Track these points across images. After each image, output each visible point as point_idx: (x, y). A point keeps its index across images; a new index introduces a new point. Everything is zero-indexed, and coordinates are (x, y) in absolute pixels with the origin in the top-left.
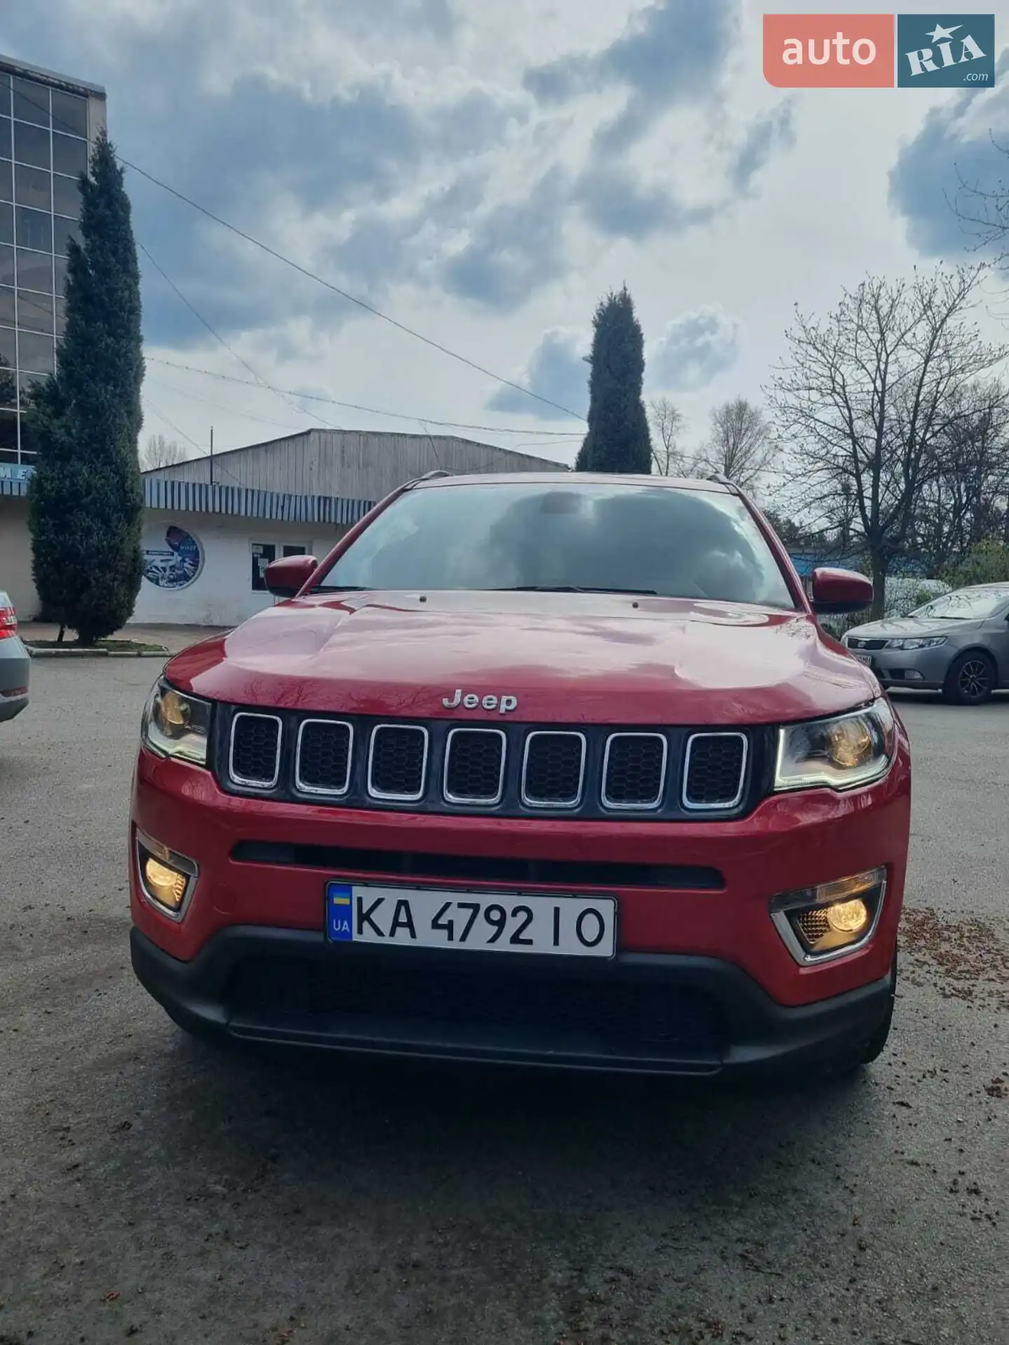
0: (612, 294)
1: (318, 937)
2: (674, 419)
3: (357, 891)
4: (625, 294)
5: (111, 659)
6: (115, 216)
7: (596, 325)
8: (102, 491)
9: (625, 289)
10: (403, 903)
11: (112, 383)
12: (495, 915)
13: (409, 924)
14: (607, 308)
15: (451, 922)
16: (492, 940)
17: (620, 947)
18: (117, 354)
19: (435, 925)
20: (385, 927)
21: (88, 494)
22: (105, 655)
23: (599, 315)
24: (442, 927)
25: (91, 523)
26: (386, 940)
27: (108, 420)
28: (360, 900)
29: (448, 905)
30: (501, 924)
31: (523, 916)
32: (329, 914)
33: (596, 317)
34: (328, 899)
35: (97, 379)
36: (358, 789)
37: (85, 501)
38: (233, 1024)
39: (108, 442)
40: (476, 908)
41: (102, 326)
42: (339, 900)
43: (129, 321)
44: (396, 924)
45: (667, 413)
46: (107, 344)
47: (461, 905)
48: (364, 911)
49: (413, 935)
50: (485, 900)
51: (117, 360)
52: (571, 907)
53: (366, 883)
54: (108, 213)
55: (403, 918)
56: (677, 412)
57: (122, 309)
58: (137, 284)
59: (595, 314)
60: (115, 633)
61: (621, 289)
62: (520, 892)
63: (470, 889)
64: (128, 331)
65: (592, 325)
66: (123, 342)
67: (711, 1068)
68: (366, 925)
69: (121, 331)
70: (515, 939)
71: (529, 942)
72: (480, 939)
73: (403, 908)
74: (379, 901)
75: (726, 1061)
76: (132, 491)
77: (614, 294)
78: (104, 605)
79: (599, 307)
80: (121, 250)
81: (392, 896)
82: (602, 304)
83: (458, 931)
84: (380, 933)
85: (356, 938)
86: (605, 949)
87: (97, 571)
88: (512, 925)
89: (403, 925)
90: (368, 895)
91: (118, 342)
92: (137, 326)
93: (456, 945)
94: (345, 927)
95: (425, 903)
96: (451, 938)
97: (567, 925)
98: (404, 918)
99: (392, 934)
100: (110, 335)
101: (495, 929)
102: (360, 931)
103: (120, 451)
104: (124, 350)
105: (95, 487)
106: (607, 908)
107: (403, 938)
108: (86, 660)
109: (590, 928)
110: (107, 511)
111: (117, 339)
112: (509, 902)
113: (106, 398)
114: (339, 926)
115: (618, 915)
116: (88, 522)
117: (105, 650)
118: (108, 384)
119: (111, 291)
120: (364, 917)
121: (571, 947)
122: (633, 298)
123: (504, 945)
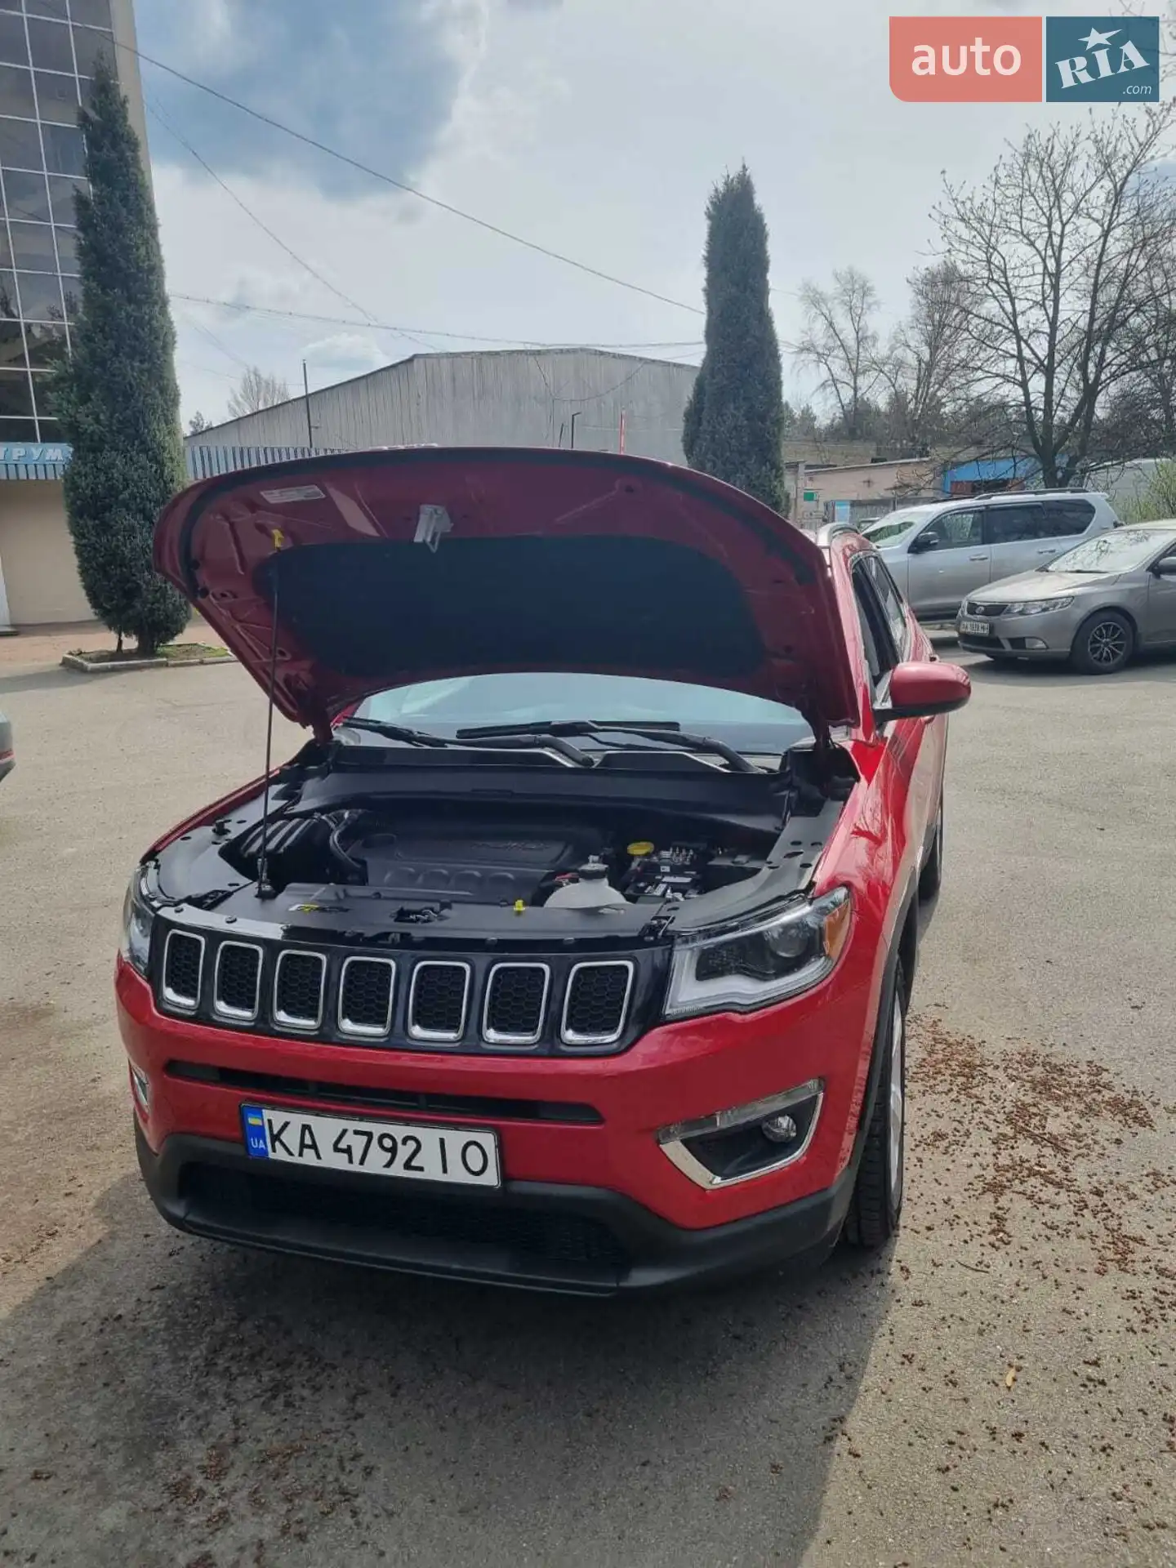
0: (728, 176)
1: (238, 1150)
2: (864, 294)
3: (267, 1114)
4: (745, 175)
5: (171, 670)
6: (122, 158)
7: (710, 216)
8: (140, 484)
9: (744, 167)
10: (306, 1127)
11: (138, 358)
12: (387, 1143)
13: (314, 1146)
14: (724, 195)
15: (349, 1147)
16: (388, 1165)
17: (505, 1175)
18: (139, 322)
19: (336, 1149)
20: (295, 1147)
21: (126, 487)
22: (167, 665)
23: (712, 202)
24: (342, 1151)
25: (132, 521)
26: (296, 1160)
27: (137, 401)
28: (270, 1121)
29: (344, 1132)
30: (393, 1150)
31: (412, 1145)
32: (245, 1133)
33: (710, 206)
34: (243, 1121)
35: (121, 354)
36: (265, 1016)
37: (125, 495)
38: (190, 1217)
39: (142, 425)
40: (369, 1135)
41: (120, 292)
42: (253, 1121)
43: (150, 282)
44: (303, 1146)
45: (857, 286)
46: (127, 313)
47: (356, 1132)
48: (275, 1132)
49: (319, 1157)
50: (377, 1129)
51: (140, 331)
52: (456, 1139)
53: (274, 1106)
54: (114, 155)
55: (308, 1141)
56: (868, 285)
57: (140, 269)
58: (154, 235)
59: (708, 202)
60: (176, 638)
61: (739, 169)
62: (408, 1122)
63: (362, 1117)
64: (149, 293)
65: (705, 217)
66: (145, 309)
67: (611, 1290)
68: (277, 1144)
69: (142, 296)
70: (408, 1166)
71: (421, 1169)
72: (376, 1164)
73: (307, 1132)
74: (286, 1124)
75: (623, 1284)
76: (172, 481)
77: (731, 177)
78: (159, 609)
79: (713, 193)
80: (132, 198)
81: (297, 1120)
82: (716, 190)
83: (357, 1156)
84: (291, 1154)
85: (272, 1155)
86: (491, 1178)
87: (146, 573)
88: (404, 1152)
89: (309, 1147)
90: (276, 1117)
91: (140, 308)
92: (160, 285)
93: (355, 1167)
94: (262, 1145)
95: (326, 1128)
96: (351, 1161)
97: (454, 1156)
98: (309, 1143)
99: (301, 1154)
100: (130, 300)
101: (389, 1155)
102: (274, 1150)
103: (155, 436)
104: (147, 317)
105: (133, 480)
106: (488, 1140)
107: (309, 1158)
108: (146, 672)
109: (475, 1159)
110: (148, 506)
111: (139, 304)
112: (399, 1131)
113: (133, 376)
114: (256, 1144)
115: (500, 1147)
116: (129, 520)
117: (165, 659)
118: (133, 359)
119: (126, 249)
120: (276, 1138)
121: (458, 1175)
122: (754, 180)
123: (397, 1170)
